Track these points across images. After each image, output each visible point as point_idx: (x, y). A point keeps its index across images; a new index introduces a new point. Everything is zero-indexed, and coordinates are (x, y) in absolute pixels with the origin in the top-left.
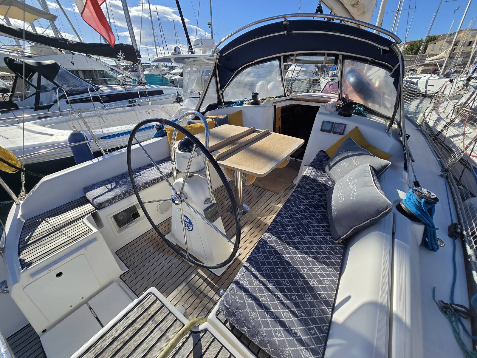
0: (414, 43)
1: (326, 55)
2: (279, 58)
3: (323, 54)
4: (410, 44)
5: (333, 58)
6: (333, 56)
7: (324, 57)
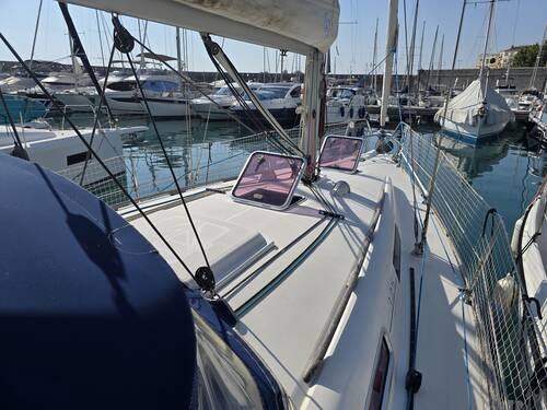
0: (526, 48)
4: (520, 50)
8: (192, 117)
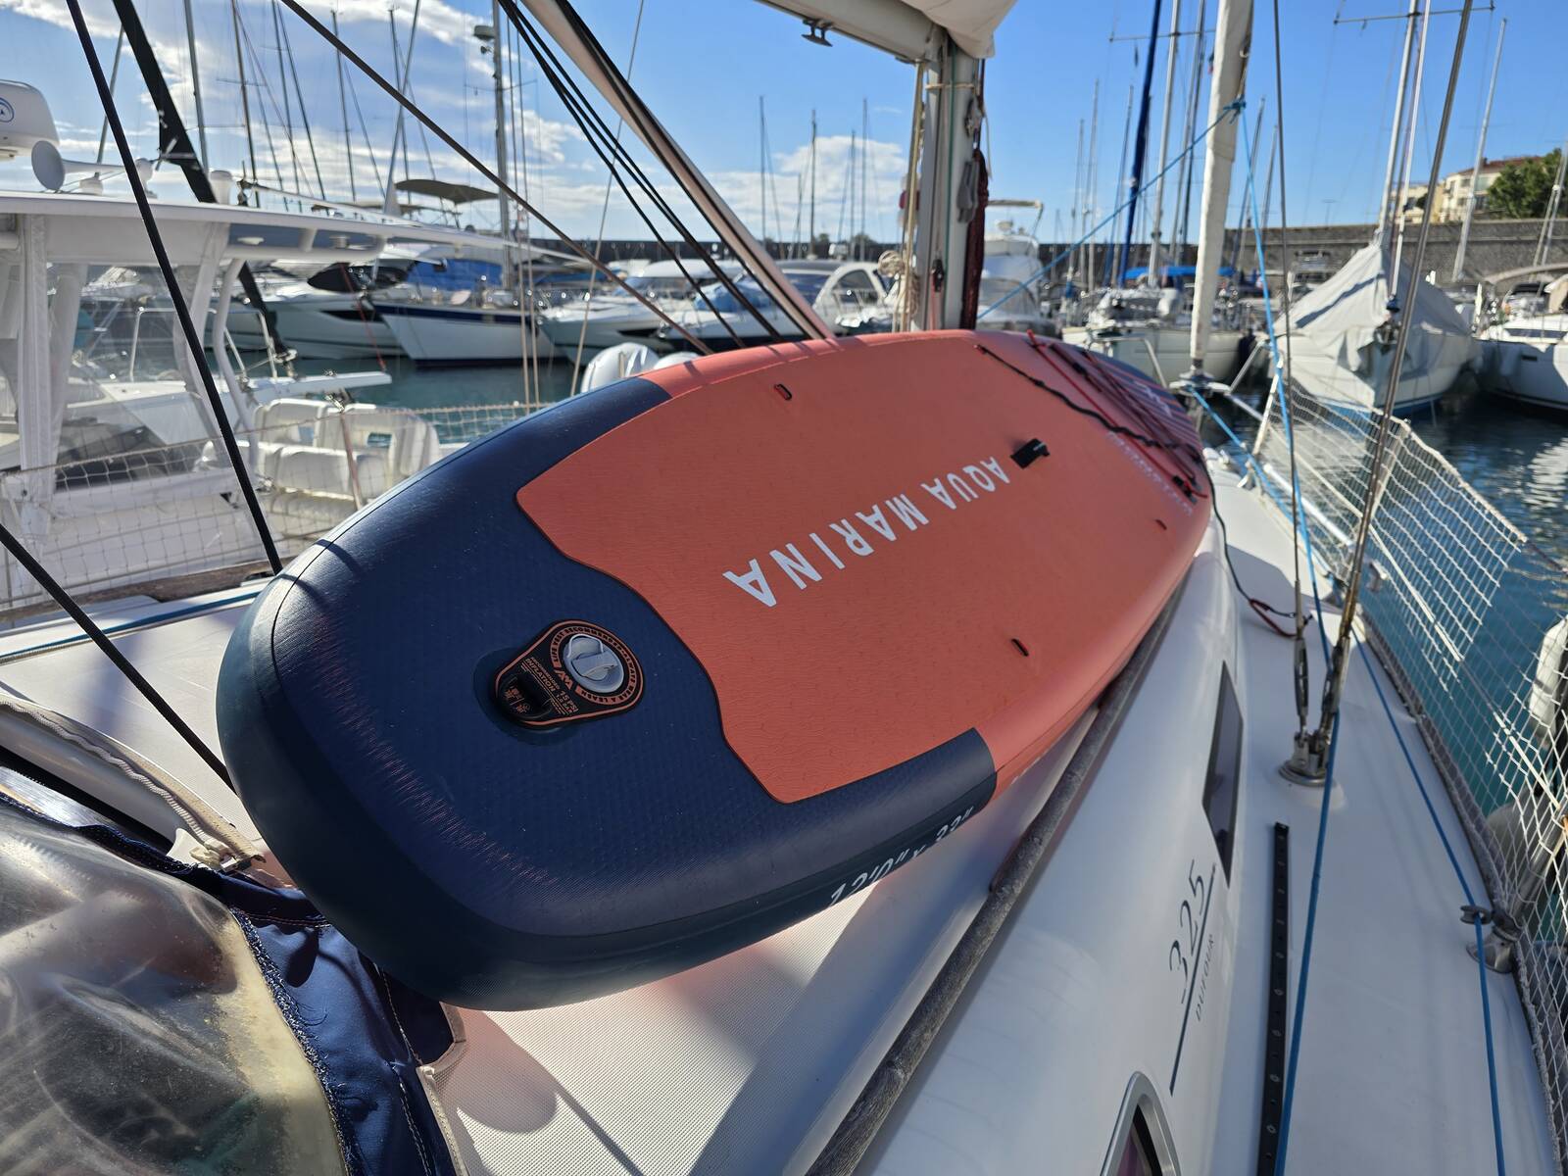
0: (1526, 165)
4: (1506, 169)
8: (543, 361)
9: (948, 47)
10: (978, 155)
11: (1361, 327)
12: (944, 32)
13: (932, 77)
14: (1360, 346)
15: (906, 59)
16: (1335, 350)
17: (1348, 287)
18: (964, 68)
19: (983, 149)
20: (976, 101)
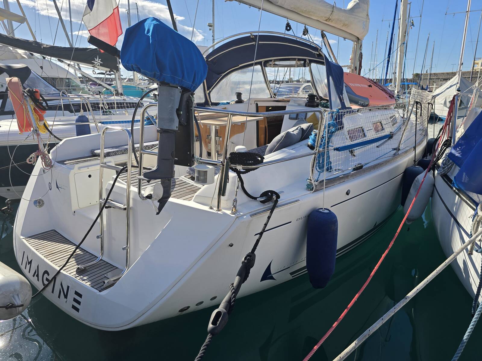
1: (297, 60)
2: (260, 63)
3: (294, 59)
5: (303, 62)
6: (303, 61)
7: (295, 62)
9: (358, 39)
10: (361, 53)
11: (450, 96)
12: (358, 38)
13: (356, 43)
14: (449, 101)
15: (353, 41)
16: (443, 102)
17: (448, 87)
18: (360, 41)
19: (362, 52)
20: (361, 46)
